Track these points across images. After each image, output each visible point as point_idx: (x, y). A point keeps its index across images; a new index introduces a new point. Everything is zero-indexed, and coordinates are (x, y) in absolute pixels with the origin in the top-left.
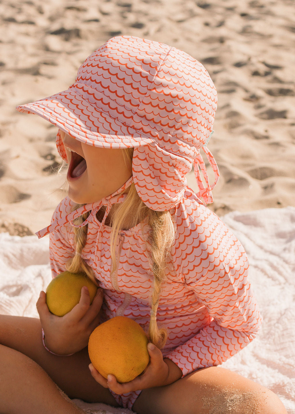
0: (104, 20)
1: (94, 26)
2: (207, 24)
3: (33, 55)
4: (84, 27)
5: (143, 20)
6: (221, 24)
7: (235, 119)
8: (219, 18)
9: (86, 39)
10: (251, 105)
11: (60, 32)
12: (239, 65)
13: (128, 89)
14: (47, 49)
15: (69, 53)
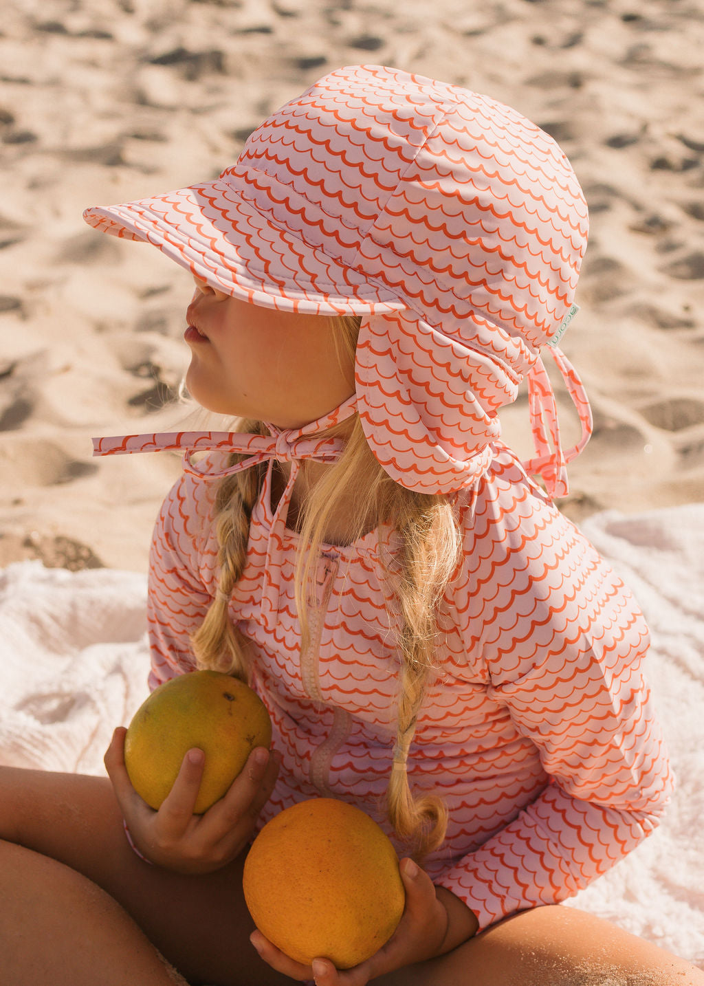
0: (284, 30)
1: (258, 44)
2: (539, 41)
3: (109, 115)
4: (233, 47)
5: (379, 29)
6: (574, 41)
7: (608, 277)
8: (569, 26)
9: (240, 75)
10: (648, 242)
11: (176, 59)
12: (618, 142)
13: (353, 176)
14: (142, 100)
15: (196, 111)
